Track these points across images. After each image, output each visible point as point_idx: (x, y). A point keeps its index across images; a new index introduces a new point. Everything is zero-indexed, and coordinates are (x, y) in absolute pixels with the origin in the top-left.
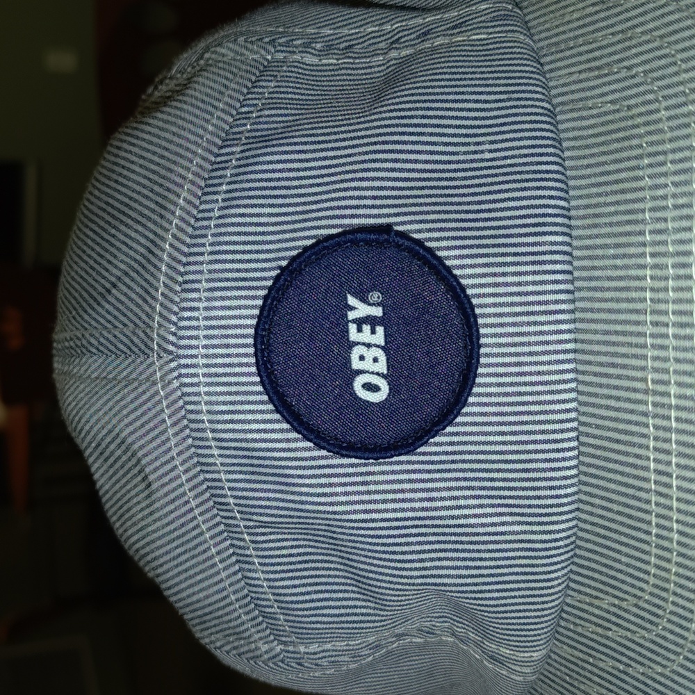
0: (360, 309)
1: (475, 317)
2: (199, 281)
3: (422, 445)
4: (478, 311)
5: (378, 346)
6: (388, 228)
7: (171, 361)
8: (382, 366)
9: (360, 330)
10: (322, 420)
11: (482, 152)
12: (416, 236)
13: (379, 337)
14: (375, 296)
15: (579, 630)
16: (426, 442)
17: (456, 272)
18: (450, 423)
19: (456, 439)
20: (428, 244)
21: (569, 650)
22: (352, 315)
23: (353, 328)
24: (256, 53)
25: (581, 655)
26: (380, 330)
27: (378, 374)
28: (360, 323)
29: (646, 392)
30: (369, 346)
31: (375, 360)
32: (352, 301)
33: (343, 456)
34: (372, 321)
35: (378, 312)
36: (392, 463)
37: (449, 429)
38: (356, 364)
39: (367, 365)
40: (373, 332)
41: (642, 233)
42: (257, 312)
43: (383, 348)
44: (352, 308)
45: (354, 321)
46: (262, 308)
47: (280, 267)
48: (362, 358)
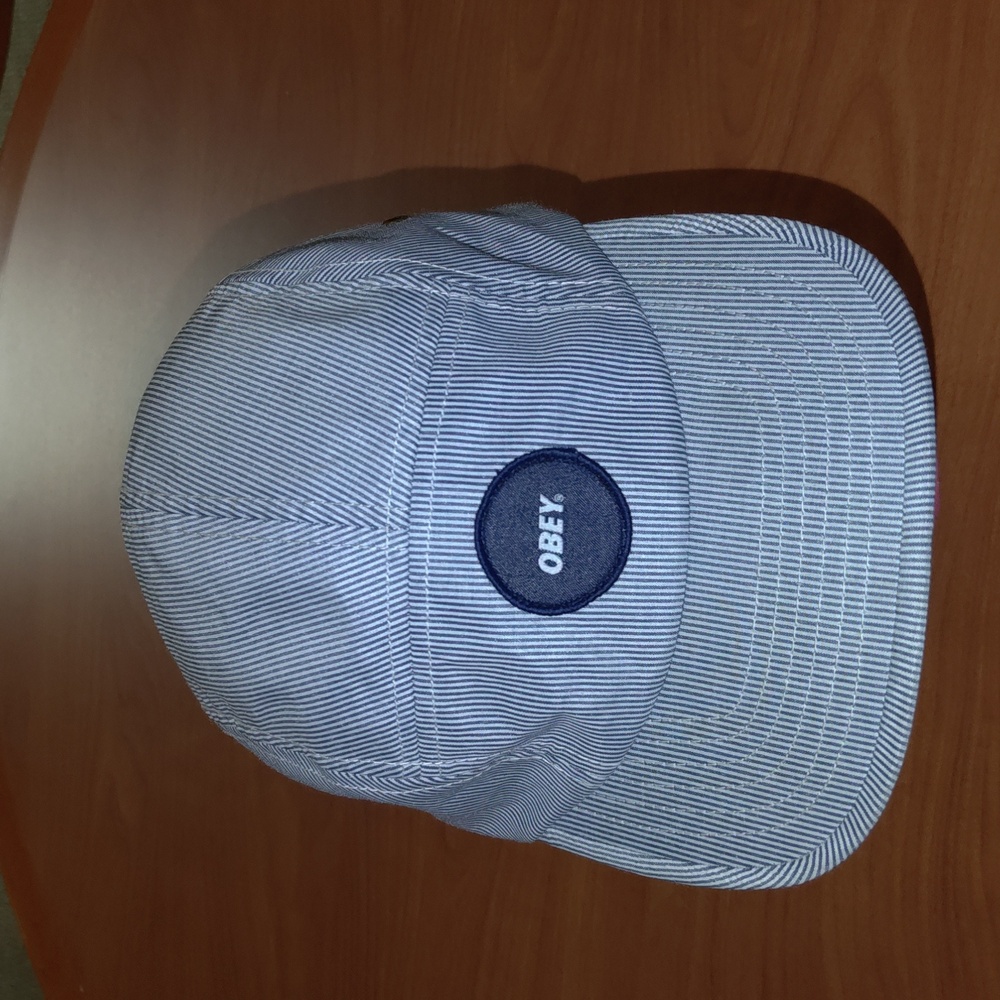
0: (549, 506)
1: (631, 518)
2: (430, 474)
3: (583, 606)
4: (633, 514)
5: (558, 534)
6: (572, 450)
7: (405, 534)
8: (559, 549)
9: (547, 521)
10: (515, 584)
11: (628, 400)
12: (591, 457)
13: (559, 528)
14: (559, 497)
15: (657, 743)
16: (587, 604)
17: (620, 486)
18: (606, 592)
19: (604, 603)
20: (602, 464)
21: (642, 760)
22: (542, 510)
23: (542, 519)
24: (436, 289)
25: (654, 762)
26: (560, 521)
27: (556, 554)
28: (547, 516)
29: (755, 578)
30: (551, 533)
31: (555, 543)
32: (543, 499)
33: (530, 612)
34: (555, 515)
35: (559, 509)
36: (559, 619)
37: (604, 596)
38: (542, 546)
39: (550, 547)
40: (556, 523)
41: (759, 476)
42: (479, 502)
43: (561, 535)
44: (542, 505)
45: (543, 514)
46: (483, 500)
47: (497, 471)
48: (546, 541)
